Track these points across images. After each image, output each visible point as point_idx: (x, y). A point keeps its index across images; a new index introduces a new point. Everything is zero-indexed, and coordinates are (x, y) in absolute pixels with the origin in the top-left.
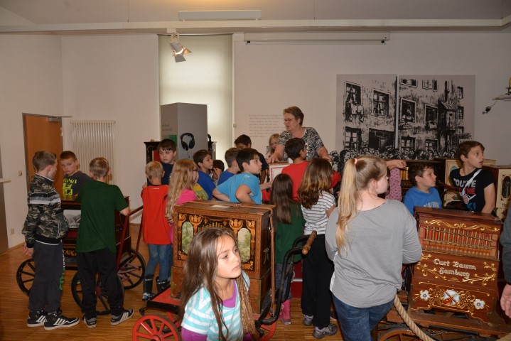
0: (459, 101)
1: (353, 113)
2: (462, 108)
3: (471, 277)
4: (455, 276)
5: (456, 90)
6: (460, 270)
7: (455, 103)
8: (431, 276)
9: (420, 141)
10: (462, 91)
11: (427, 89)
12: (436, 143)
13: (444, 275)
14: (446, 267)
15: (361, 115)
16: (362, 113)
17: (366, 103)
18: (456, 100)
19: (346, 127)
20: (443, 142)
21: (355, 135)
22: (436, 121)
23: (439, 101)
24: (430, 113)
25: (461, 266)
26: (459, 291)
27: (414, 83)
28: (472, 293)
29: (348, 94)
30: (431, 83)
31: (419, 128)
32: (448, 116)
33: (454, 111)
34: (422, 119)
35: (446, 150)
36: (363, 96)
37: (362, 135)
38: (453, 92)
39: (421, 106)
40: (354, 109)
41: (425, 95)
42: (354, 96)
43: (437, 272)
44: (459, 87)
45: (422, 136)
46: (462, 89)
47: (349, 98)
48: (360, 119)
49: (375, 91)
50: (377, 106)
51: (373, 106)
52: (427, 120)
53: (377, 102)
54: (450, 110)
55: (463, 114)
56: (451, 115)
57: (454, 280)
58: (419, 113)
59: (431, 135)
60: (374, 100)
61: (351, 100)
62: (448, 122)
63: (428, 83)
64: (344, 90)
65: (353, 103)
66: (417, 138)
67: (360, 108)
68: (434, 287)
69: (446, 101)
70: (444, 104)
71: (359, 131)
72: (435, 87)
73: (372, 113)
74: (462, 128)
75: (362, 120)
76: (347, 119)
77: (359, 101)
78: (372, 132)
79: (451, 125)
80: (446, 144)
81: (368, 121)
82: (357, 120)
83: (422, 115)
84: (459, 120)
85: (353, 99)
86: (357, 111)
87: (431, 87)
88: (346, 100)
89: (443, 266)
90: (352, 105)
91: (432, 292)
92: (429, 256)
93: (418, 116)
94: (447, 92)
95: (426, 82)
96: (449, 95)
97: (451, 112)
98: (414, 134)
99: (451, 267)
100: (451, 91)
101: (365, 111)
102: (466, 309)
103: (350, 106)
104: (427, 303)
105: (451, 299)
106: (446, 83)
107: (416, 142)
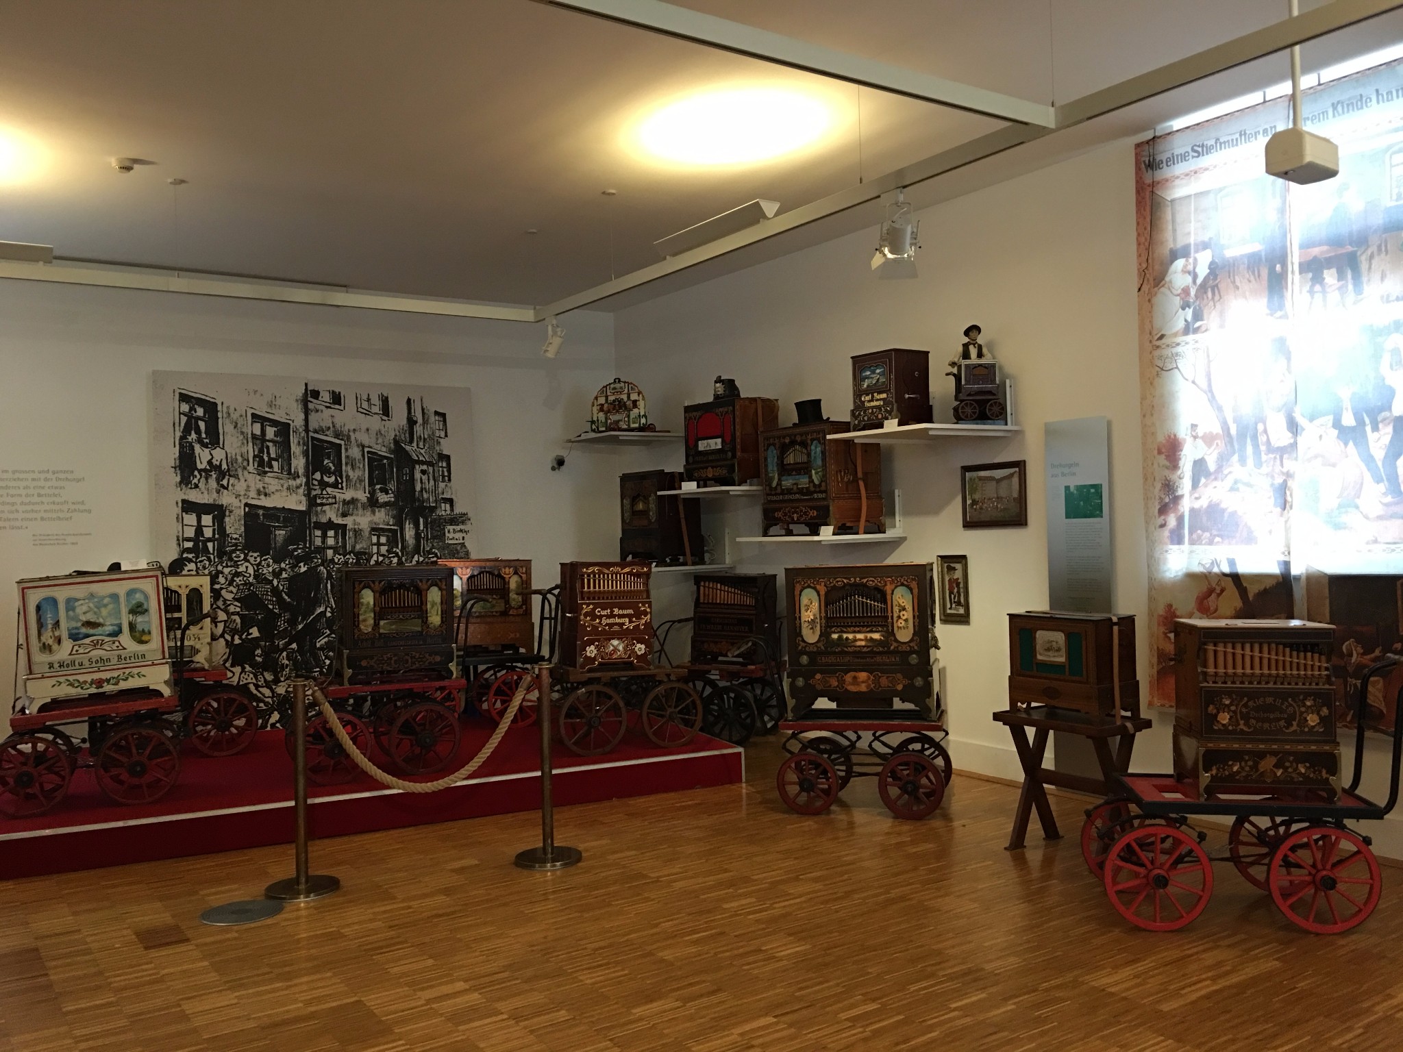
0: (439, 443)
1: (200, 466)
2: (448, 458)
3: (631, 622)
4: (616, 624)
5: (433, 418)
6: (620, 616)
7: (432, 448)
8: (595, 628)
9: (358, 533)
10: (445, 421)
11: (368, 413)
12: (394, 537)
13: (607, 624)
14: (608, 617)
15: (221, 473)
16: (224, 466)
17: (233, 445)
18: (433, 441)
19: (184, 501)
20: (409, 533)
21: (207, 520)
22: (392, 486)
23: (396, 442)
24: (378, 469)
25: (621, 612)
26: (622, 639)
27: (337, 399)
28: (633, 639)
29: (184, 419)
30: (375, 400)
31: (353, 501)
32: (418, 475)
33: (429, 464)
34: (361, 480)
35: (417, 550)
36: (225, 427)
37: (227, 519)
38: (425, 422)
39: (355, 452)
40: (203, 456)
41: (364, 428)
42: (202, 425)
43: (600, 623)
44: (436, 413)
45: (363, 520)
46: (443, 415)
47: (187, 431)
48: (218, 480)
49: (254, 415)
50: (261, 451)
51: (250, 450)
52: (371, 484)
53: (260, 440)
54: (423, 463)
55: (449, 471)
56: (423, 472)
57: (616, 628)
58: (353, 468)
59: (381, 517)
60: (254, 437)
61: (194, 436)
62: (418, 488)
63: (369, 400)
64: (173, 409)
65: (200, 441)
66: (350, 526)
67: (218, 454)
68: (598, 640)
69: (411, 441)
70: (408, 448)
71: (219, 512)
72: (386, 410)
73: (251, 468)
74: (450, 501)
75: (225, 482)
76: (185, 481)
77: (214, 440)
78: (252, 513)
79: (425, 496)
80: (417, 536)
81: (240, 486)
82: (213, 483)
83: (358, 473)
84: (442, 485)
85: (198, 432)
86: (210, 462)
87: (376, 409)
88: (178, 434)
89: (604, 616)
90: (197, 447)
91: (597, 646)
92: (591, 607)
93: (351, 473)
94: (411, 422)
95: (365, 397)
96: (418, 429)
97: (425, 467)
98: (344, 515)
99: (612, 616)
100: (420, 421)
101: (232, 462)
102: (629, 657)
103: (192, 448)
104: (594, 659)
105: (616, 650)
106: (409, 401)
107: (350, 534)
